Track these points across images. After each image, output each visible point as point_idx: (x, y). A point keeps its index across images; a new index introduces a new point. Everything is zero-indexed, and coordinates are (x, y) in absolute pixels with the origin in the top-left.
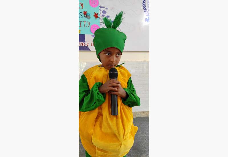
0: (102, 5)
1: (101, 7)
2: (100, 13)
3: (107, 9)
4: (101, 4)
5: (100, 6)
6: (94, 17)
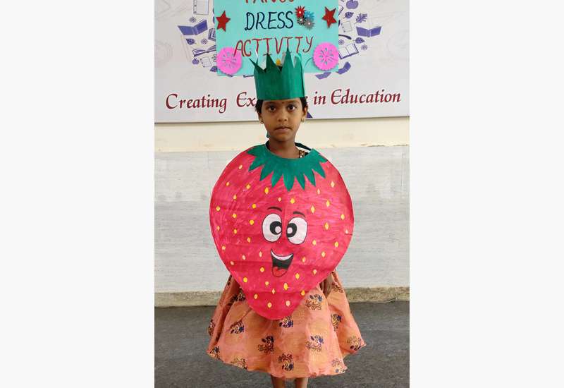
2: (340, 8)
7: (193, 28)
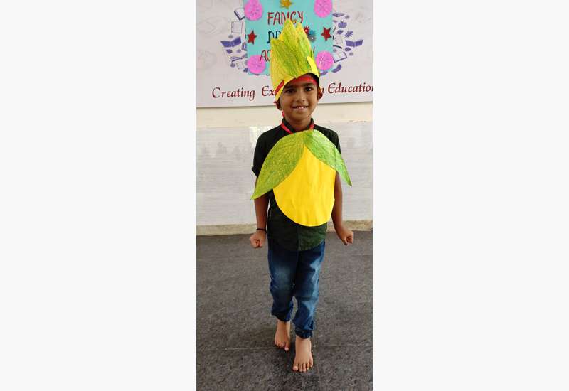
0: (338, 12)
1: (336, 15)
2: (334, 27)
3: (347, 17)
4: (336, 9)
5: (334, 12)
6: (323, 38)
7: (232, 43)
